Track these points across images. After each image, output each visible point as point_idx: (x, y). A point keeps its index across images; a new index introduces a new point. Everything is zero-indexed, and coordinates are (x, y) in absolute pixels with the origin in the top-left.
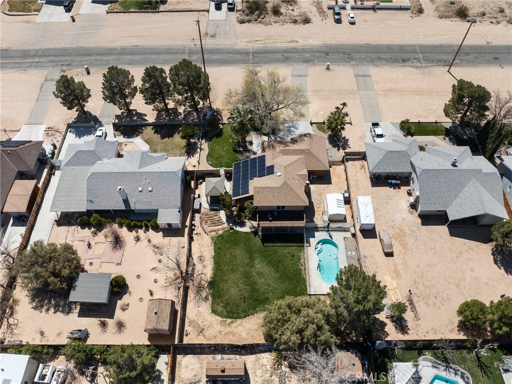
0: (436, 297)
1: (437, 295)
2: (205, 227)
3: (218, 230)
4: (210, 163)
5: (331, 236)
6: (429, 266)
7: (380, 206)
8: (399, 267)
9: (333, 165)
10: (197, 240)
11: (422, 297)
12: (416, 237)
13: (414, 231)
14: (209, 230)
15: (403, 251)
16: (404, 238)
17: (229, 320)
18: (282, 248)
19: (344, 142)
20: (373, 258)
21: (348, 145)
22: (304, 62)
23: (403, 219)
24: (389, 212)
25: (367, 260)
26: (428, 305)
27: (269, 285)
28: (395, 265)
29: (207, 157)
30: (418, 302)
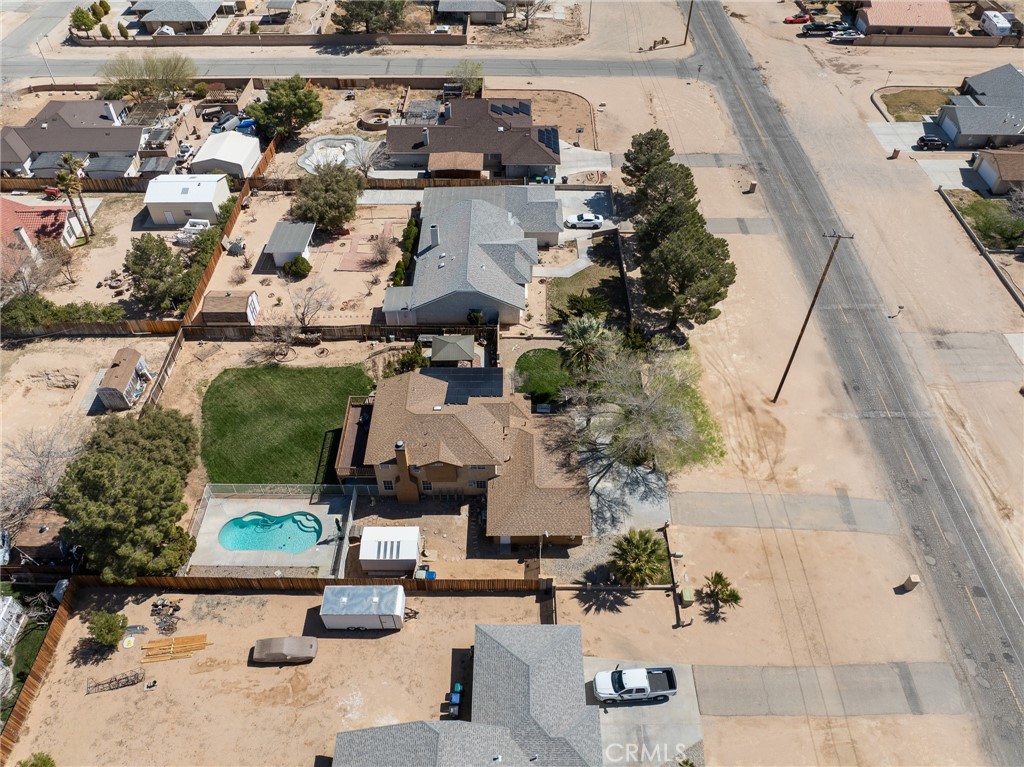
0: (121, 743)
1: (124, 749)
2: (386, 355)
3: (374, 371)
4: (531, 354)
5: (326, 542)
6: (201, 746)
7: (393, 659)
8: (218, 673)
9: (527, 566)
10: (360, 347)
11: (133, 711)
12: (288, 732)
13: (304, 730)
14: (377, 360)
15: (258, 690)
16: (290, 701)
17: (204, 390)
18: (317, 459)
19: (605, 600)
20: (256, 619)
21: (598, 610)
22: (915, 529)
23: (345, 710)
24: (372, 678)
25: (254, 607)
26: (112, 720)
27: (248, 438)
28: (225, 664)
29: (546, 349)
30: (127, 699)
